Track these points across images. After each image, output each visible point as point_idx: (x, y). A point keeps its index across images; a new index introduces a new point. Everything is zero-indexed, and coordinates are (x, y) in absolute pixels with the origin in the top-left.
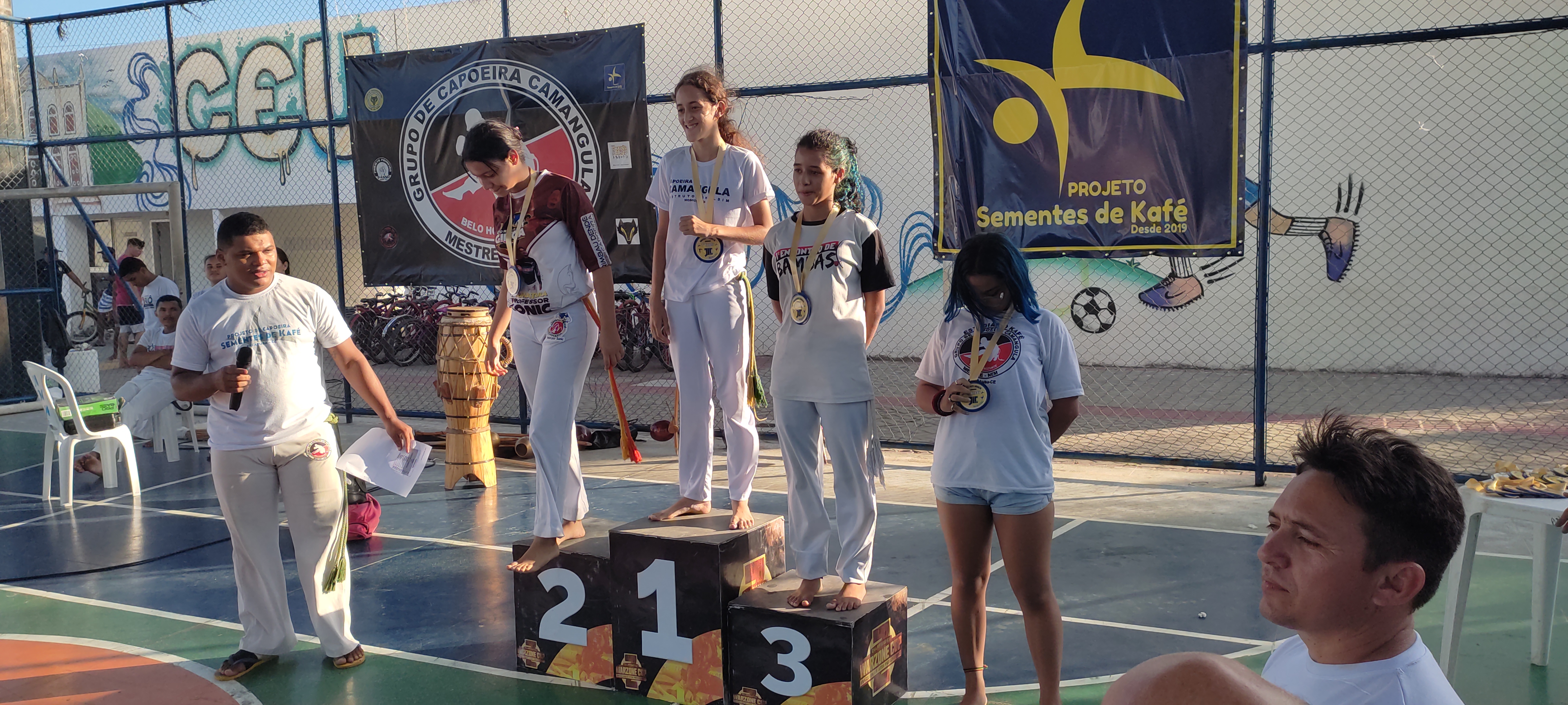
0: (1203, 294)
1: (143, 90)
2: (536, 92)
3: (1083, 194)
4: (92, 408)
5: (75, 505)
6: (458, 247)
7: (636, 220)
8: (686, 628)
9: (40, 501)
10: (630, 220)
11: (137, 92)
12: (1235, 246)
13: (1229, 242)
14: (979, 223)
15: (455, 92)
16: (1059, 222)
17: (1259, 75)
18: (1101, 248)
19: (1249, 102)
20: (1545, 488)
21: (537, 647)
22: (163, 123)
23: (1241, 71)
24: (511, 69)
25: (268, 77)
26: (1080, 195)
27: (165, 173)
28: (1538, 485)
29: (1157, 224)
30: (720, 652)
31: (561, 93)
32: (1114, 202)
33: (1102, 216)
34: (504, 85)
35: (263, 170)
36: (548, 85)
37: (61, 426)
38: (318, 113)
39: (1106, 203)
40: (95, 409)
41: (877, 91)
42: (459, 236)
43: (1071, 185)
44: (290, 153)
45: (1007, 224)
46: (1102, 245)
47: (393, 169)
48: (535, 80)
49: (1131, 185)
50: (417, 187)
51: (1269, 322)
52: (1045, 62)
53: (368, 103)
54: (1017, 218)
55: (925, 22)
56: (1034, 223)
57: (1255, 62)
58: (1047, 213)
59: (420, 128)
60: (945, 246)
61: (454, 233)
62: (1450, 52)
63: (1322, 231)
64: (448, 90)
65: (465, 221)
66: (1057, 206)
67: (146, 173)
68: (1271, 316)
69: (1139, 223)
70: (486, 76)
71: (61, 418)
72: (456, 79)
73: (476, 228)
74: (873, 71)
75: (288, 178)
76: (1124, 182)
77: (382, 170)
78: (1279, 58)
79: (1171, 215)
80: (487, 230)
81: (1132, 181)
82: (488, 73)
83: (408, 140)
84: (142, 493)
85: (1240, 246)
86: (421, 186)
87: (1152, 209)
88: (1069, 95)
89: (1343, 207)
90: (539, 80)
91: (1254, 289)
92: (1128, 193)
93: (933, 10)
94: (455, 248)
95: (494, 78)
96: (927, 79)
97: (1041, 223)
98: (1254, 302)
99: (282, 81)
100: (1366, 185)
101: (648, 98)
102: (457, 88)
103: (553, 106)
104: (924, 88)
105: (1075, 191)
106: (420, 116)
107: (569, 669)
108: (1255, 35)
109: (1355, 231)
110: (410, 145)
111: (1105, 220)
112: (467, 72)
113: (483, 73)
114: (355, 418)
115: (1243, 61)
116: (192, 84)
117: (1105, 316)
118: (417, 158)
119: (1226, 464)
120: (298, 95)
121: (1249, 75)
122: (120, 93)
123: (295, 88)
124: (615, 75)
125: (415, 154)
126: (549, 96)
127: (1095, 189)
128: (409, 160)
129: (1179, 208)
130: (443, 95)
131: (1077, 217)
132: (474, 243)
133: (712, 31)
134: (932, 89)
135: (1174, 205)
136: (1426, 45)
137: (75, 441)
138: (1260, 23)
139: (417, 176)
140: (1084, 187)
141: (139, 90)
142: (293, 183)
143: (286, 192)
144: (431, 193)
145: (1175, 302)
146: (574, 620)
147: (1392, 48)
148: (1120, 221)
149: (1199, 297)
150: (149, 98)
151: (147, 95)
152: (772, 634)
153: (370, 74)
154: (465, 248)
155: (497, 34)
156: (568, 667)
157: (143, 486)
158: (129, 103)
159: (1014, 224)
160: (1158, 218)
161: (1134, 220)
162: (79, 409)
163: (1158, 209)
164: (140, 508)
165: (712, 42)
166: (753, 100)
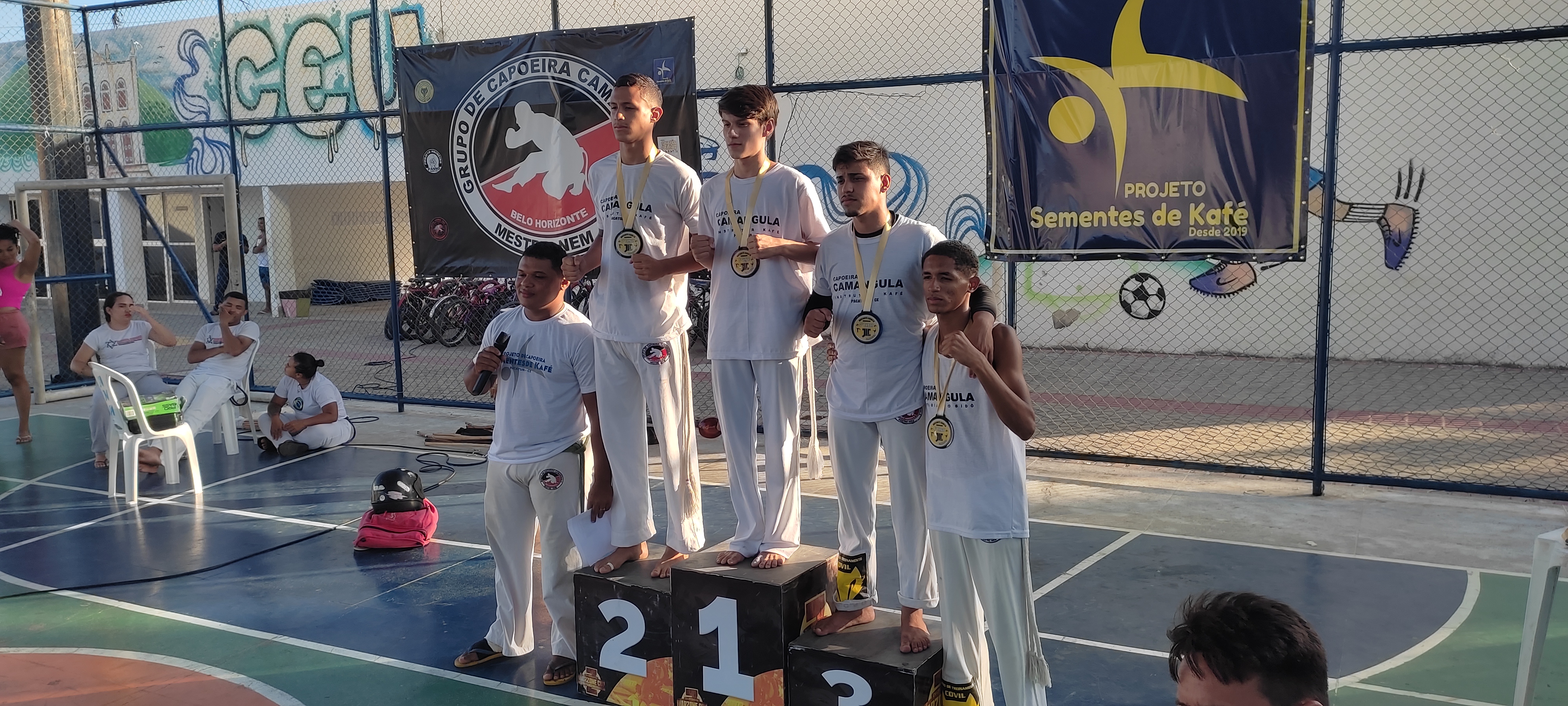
0: (1255, 280)
1: (193, 66)
2: (585, 85)
3: (1140, 195)
4: (154, 408)
5: (140, 503)
6: (507, 240)
8: (747, 666)
9: (105, 498)
11: (187, 69)
12: (1297, 251)
13: (1291, 246)
14: (1032, 223)
15: (505, 84)
16: (1114, 224)
17: (1326, 75)
18: (1157, 251)
19: (1315, 103)
21: (598, 675)
22: (213, 100)
23: (1307, 72)
24: (561, 62)
25: (315, 54)
26: (1137, 196)
27: (215, 149)
29: (1216, 227)
30: (781, 691)
31: (610, 87)
32: (1172, 204)
33: (1159, 218)
34: (553, 78)
35: (312, 147)
36: (597, 78)
37: (126, 427)
38: (369, 104)
39: (1164, 205)
40: (158, 409)
41: (930, 88)
42: (509, 228)
43: (1127, 185)
44: (337, 131)
45: (1061, 225)
46: (1159, 248)
47: (443, 160)
48: (584, 74)
49: (1190, 187)
50: (467, 179)
51: (1331, 329)
52: (1103, 60)
53: (419, 95)
54: (1072, 219)
55: (980, 17)
56: (1089, 225)
57: (1322, 62)
58: (1102, 214)
59: (470, 120)
60: (997, 246)
61: (504, 225)
62: (1527, 54)
63: (1381, 218)
64: (497, 82)
65: (514, 214)
66: (1112, 208)
67: (196, 149)
68: (1334, 322)
69: (1197, 226)
70: (535, 68)
71: (125, 419)
72: (505, 71)
73: (525, 221)
74: (926, 67)
75: (337, 156)
76: (1182, 183)
77: (433, 161)
78: (1347, 58)
79: (1231, 217)
80: (537, 223)
81: (1191, 183)
82: (538, 65)
83: (457, 133)
84: (204, 490)
85: (1303, 251)
86: (471, 178)
87: (1212, 212)
88: (1125, 92)
89: (1403, 192)
90: (588, 74)
91: (1316, 295)
92: (1186, 194)
93: (988, 6)
94: (504, 240)
95: (544, 71)
96: (981, 77)
97: (1096, 224)
98: (1315, 308)
99: (329, 58)
100: (1426, 172)
101: (698, 92)
102: (507, 81)
103: (602, 100)
104: (978, 86)
105: (1131, 192)
106: (470, 108)
107: (629, 699)
108: (1322, 35)
109: (1414, 218)
110: (460, 137)
111: (1162, 222)
112: (516, 65)
113: (533, 66)
114: (406, 406)
115: (1310, 61)
116: (241, 60)
117: (1154, 302)
118: (467, 150)
119: (1283, 472)
120: (345, 72)
121: (1315, 76)
122: (171, 68)
123: (342, 65)
124: (664, 68)
125: (465, 146)
126: (598, 90)
127: (1152, 190)
128: (459, 152)
129: (1239, 211)
130: (493, 87)
131: (1133, 219)
132: (523, 235)
133: (763, 25)
134: (986, 86)
135: (1234, 208)
136: (1501, 47)
137: (140, 440)
138: (1328, 23)
139: (467, 167)
140: (1140, 188)
141: (188, 67)
142: (341, 160)
143: (335, 169)
144: (480, 185)
145: (1227, 288)
146: (634, 651)
147: (1467, 50)
148: (1178, 223)
149: (1252, 283)
150: (199, 74)
151: (197, 72)
152: (833, 677)
153: (420, 65)
154: (514, 240)
155: (548, 27)
156: (628, 696)
157: (205, 482)
158: (179, 79)
159: (1068, 225)
160: (1217, 221)
161: (1192, 223)
162: (142, 409)
163: (1217, 212)
164: (202, 507)
165: (763, 37)
166: (803, 95)
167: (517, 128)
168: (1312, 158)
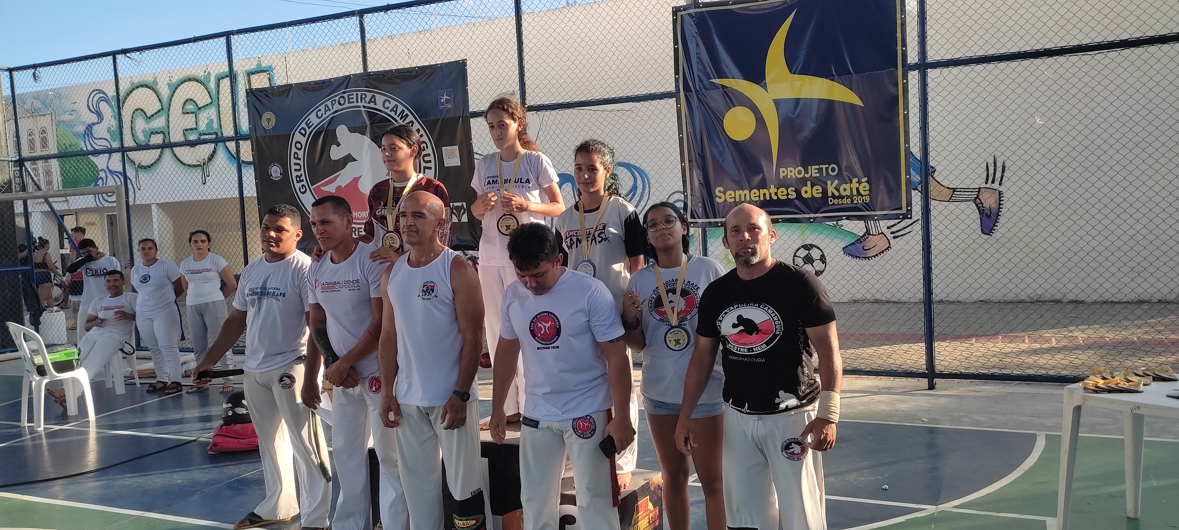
0: (890, 247)
1: (98, 117)
2: (388, 111)
3: (791, 176)
4: (58, 356)
5: (45, 429)
7: (464, 204)
9: (19, 427)
10: (460, 204)
12: (905, 212)
13: (901, 208)
14: (717, 199)
15: (328, 113)
16: (775, 197)
17: (917, 86)
18: (807, 216)
19: (911, 105)
20: (1127, 385)
22: (113, 142)
23: (903, 83)
24: (369, 95)
25: (191, 104)
26: (789, 177)
27: (115, 177)
28: (1122, 383)
29: (848, 197)
31: (406, 112)
32: (814, 181)
33: (806, 192)
34: (364, 107)
35: (189, 174)
37: (35, 370)
38: (229, 131)
39: (809, 183)
40: (60, 356)
41: (639, 105)
43: (781, 170)
44: (208, 161)
46: (808, 214)
47: (283, 171)
48: (387, 103)
49: (827, 169)
50: (302, 183)
51: (933, 267)
52: (760, 80)
53: (264, 123)
54: (745, 195)
55: (672, 53)
56: (758, 199)
57: (914, 77)
58: (765, 191)
59: (303, 140)
62: (1056, 66)
63: (976, 198)
64: (323, 111)
66: (772, 186)
67: (101, 178)
68: (935, 262)
69: (834, 197)
70: (351, 100)
71: (34, 364)
72: (329, 103)
74: (636, 89)
75: (208, 178)
76: (821, 166)
77: (275, 172)
78: (932, 73)
79: (857, 189)
81: (827, 166)
82: (352, 98)
83: (294, 150)
84: (96, 418)
85: (909, 211)
86: (305, 183)
87: (844, 186)
88: (778, 103)
89: (990, 179)
90: (390, 103)
91: (921, 243)
92: (824, 174)
93: (677, 44)
95: (357, 102)
96: (675, 95)
97: (762, 198)
99: (202, 107)
100: (1006, 166)
101: (471, 113)
102: (330, 110)
104: (673, 101)
105: (784, 174)
106: (303, 132)
108: (913, 57)
109: (1000, 197)
110: (296, 153)
111: (809, 195)
112: (337, 98)
113: (349, 99)
115: (905, 76)
116: (135, 111)
117: (818, 265)
118: (301, 162)
119: (907, 374)
120: (215, 117)
121: (910, 86)
122: (82, 119)
123: (212, 112)
124: (446, 97)
125: (300, 159)
126: (397, 115)
127: (800, 172)
128: (295, 164)
129: (862, 185)
130: (320, 116)
131: (788, 194)
134: (678, 102)
136: (1038, 61)
137: (45, 381)
138: (916, 49)
139: (301, 175)
140: (791, 171)
141: (95, 117)
142: (212, 181)
143: (206, 189)
144: (312, 188)
145: (871, 253)
147: (1014, 64)
148: (820, 195)
149: (887, 249)
150: (103, 122)
151: (102, 120)
153: (265, 102)
155: (360, 70)
157: (97, 413)
158: (88, 126)
160: (848, 193)
161: (830, 194)
162: (48, 357)
163: (847, 186)
164: (95, 430)
165: (517, 72)
166: (548, 113)
167: (338, 145)
168: (912, 145)
